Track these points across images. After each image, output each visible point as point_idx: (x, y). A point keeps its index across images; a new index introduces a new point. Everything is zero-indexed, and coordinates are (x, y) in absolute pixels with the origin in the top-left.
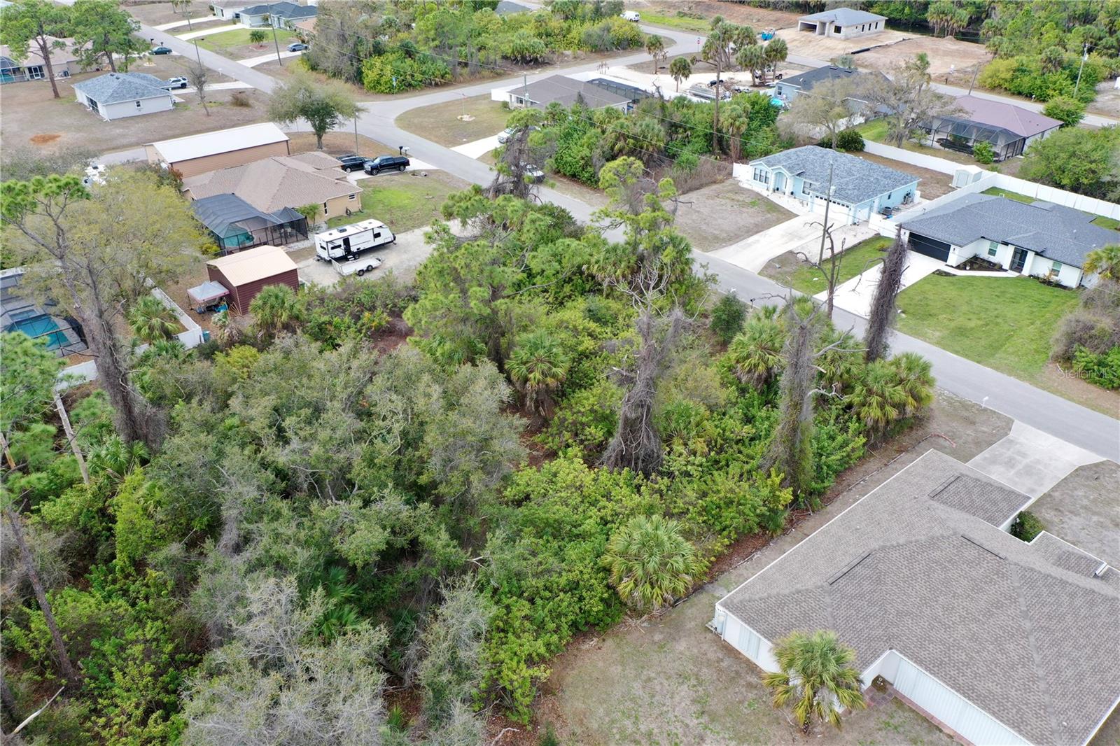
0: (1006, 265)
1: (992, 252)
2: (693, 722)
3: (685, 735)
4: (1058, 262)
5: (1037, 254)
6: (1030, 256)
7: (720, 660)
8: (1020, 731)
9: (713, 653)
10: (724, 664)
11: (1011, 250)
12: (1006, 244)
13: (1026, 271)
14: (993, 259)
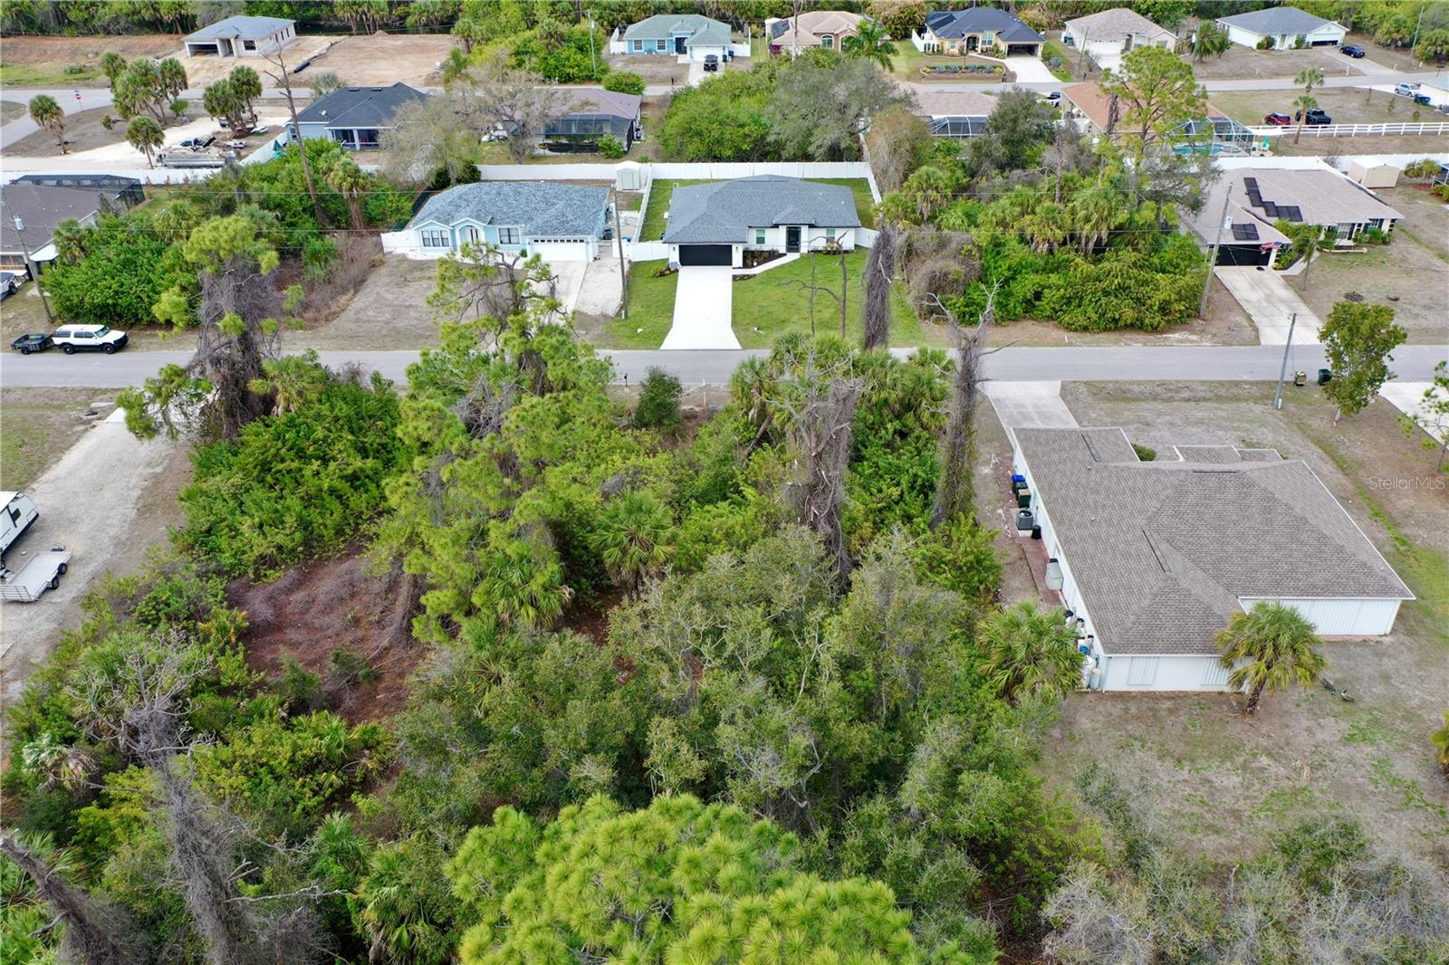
0: (783, 250)
1: (761, 240)
2: (1185, 774)
3: (1197, 790)
4: (830, 228)
5: (811, 226)
6: (805, 232)
7: (1126, 710)
8: (1368, 595)
9: (1117, 709)
10: (1133, 710)
11: (783, 231)
12: (776, 226)
13: (804, 248)
14: (765, 247)
